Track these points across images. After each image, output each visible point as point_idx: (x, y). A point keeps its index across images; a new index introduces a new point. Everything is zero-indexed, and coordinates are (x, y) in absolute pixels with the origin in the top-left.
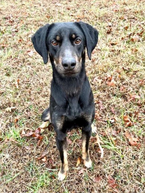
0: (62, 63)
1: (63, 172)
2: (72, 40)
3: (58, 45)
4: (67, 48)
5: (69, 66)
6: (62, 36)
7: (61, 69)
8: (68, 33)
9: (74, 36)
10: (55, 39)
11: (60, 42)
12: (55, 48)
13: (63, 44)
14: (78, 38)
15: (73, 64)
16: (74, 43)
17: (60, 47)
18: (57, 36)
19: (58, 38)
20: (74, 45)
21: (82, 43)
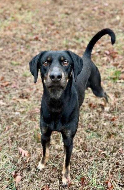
0: (50, 76)
1: (43, 162)
2: (61, 61)
4: (56, 66)
5: (55, 78)
6: (53, 58)
7: (49, 81)
8: (58, 56)
9: (62, 58)
10: (47, 60)
11: (50, 62)
12: (46, 68)
13: (53, 64)
14: (66, 60)
15: (60, 77)
16: (62, 64)
17: (50, 66)
18: (48, 57)
19: (49, 59)
20: (62, 65)
21: (69, 65)
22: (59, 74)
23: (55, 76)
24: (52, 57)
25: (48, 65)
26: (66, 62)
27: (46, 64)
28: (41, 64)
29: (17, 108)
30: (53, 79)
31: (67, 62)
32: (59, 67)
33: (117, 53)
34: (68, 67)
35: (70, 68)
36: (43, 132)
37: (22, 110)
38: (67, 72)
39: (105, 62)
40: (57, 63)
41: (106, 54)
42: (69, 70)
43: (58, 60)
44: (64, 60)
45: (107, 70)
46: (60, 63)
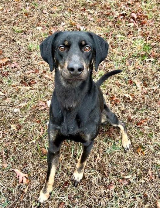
0: (68, 67)
1: (45, 191)
2: (81, 46)
3: (65, 51)
4: (75, 54)
5: (75, 70)
7: (66, 73)
8: (78, 40)
9: (83, 43)
10: (64, 44)
11: (68, 47)
12: (62, 54)
13: (71, 50)
15: (81, 69)
16: (83, 50)
17: (67, 52)
18: (65, 41)
19: (66, 43)
20: (83, 52)
21: (91, 51)
22: (80, 67)
23: (75, 69)
24: (71, 40)
25: (65, 50)
26: (87, 48)
27: (63, 49)
28: (57, 48)
29: (16, 101)
30: (72, 72)
31: (89, 47)
32: (79, 55)
33: (146, 17)
34: (90, 54)
35: (91, 54)
36: (51, 140)
37: (22, 105)
38: (88, 59)
39: (131, 29)
40: (77, 48)
41: (133, 18)
42: (90, 57)
43: (77, 45)
44: (86, 44)
45: (133, 41)
46: (81, 49)
